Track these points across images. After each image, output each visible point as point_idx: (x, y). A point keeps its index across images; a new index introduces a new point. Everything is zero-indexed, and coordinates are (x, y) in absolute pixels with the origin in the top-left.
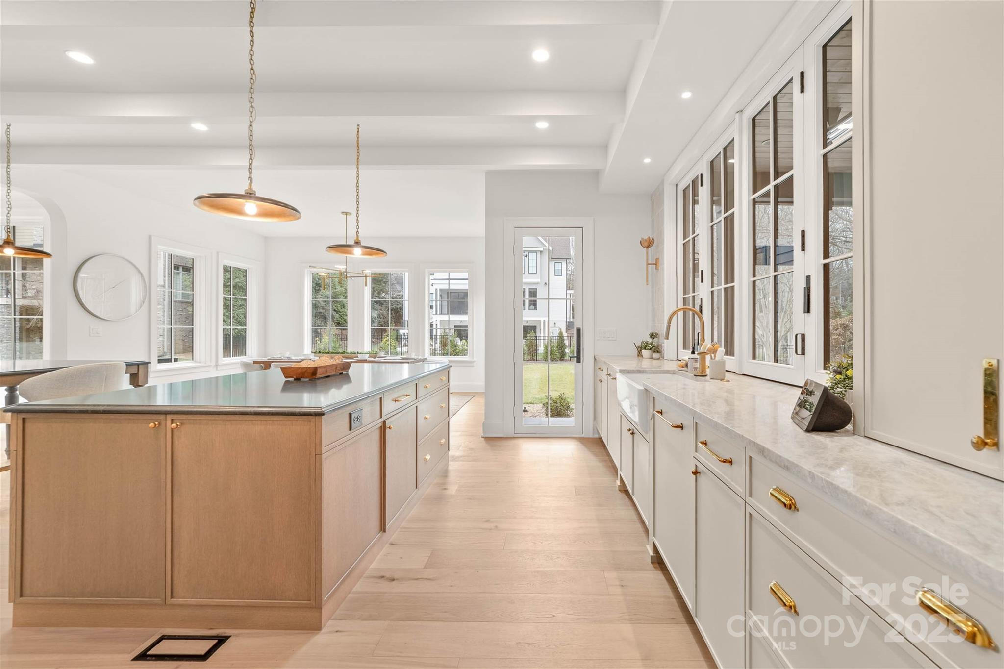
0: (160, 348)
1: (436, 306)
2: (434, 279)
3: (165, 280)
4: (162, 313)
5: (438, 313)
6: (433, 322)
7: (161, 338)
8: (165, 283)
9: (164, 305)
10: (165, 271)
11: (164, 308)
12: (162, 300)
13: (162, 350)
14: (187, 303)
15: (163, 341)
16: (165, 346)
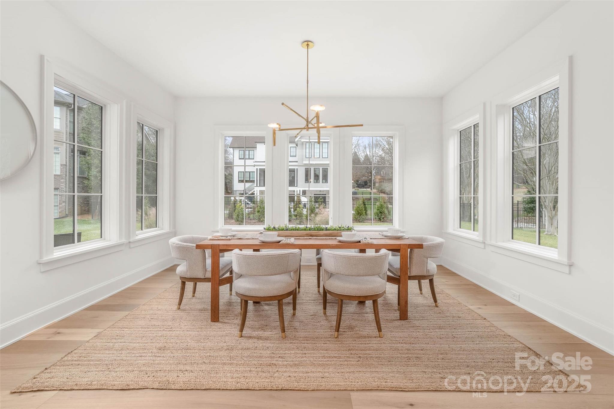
0: (63, 211)
1: (257, 180)
2: (256, 162)
3: (67, 161)
4: (65, 185)
5: (258, 185)
6: (254, 191)
7: (64, 204)
8: (67, 163)
9: (66, 180)
10: (67, 154)
11: (66, 182)
12: (64, 176)
13: (64, 213)
14: (83, 178)
15: (66, 206)
16: (67, 210)
